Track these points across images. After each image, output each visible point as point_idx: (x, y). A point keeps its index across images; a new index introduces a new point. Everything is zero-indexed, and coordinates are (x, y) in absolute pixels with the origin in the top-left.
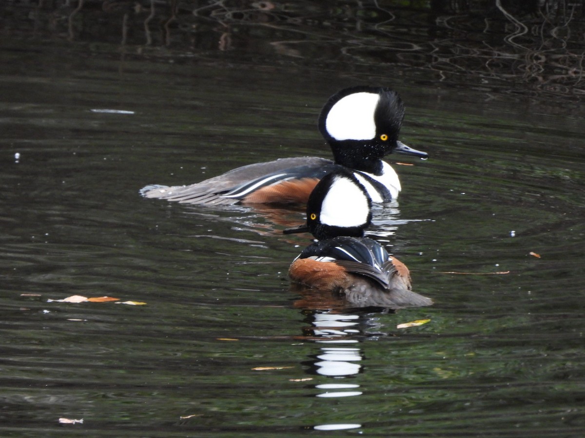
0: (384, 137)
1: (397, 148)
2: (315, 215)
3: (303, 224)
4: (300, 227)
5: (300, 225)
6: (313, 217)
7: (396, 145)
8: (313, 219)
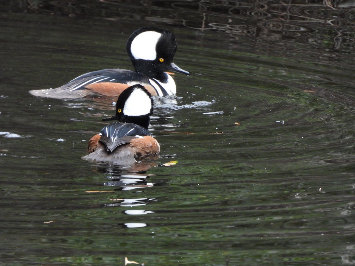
0: (162, 60)
1: (171, 67)
2: (121, 110)
3: (114, 115)
4: (112, 117)
5: (112, 116)
6: (120, 111)
7: (170, 65)
8: (120, 112)
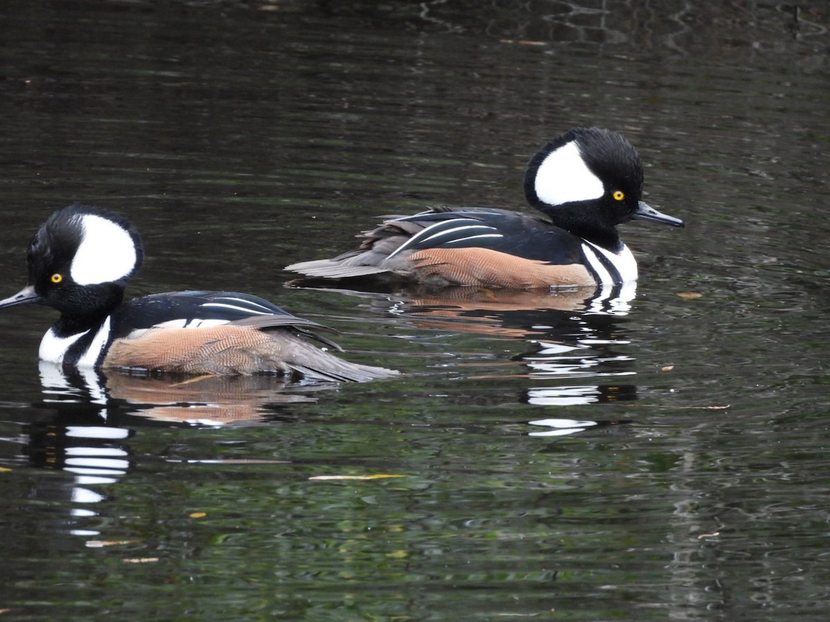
0: (619, 195)
1: (639, 212)
7: (637, 207)
